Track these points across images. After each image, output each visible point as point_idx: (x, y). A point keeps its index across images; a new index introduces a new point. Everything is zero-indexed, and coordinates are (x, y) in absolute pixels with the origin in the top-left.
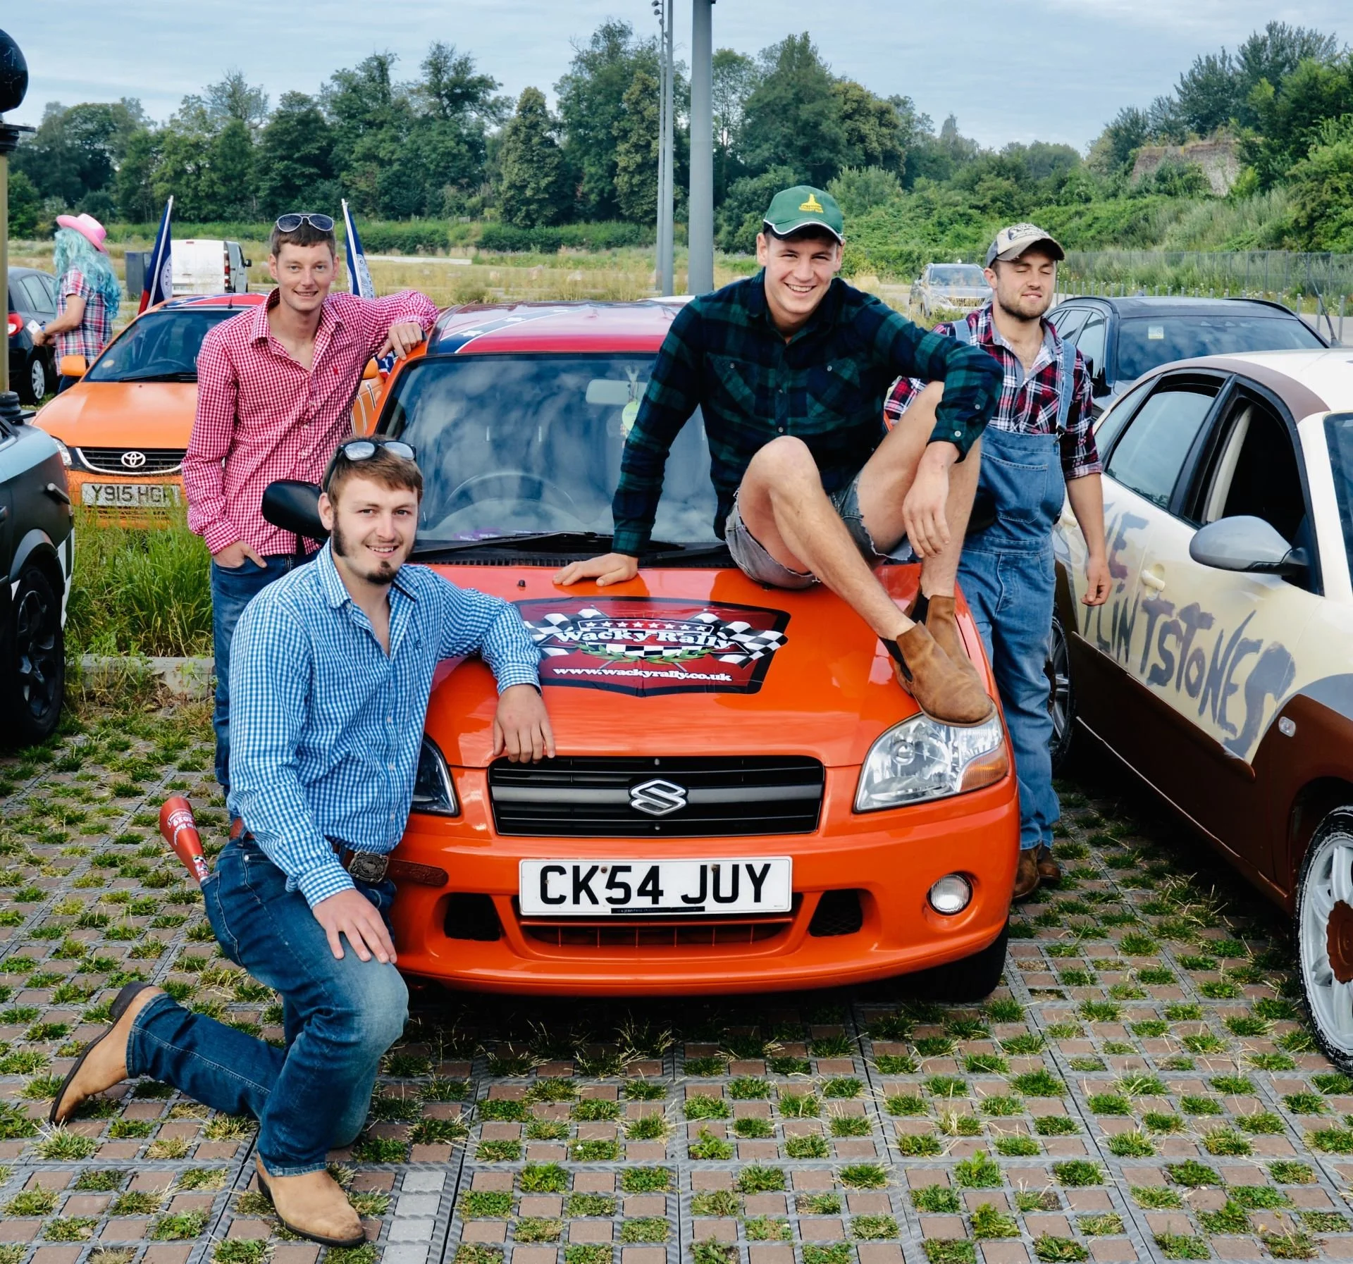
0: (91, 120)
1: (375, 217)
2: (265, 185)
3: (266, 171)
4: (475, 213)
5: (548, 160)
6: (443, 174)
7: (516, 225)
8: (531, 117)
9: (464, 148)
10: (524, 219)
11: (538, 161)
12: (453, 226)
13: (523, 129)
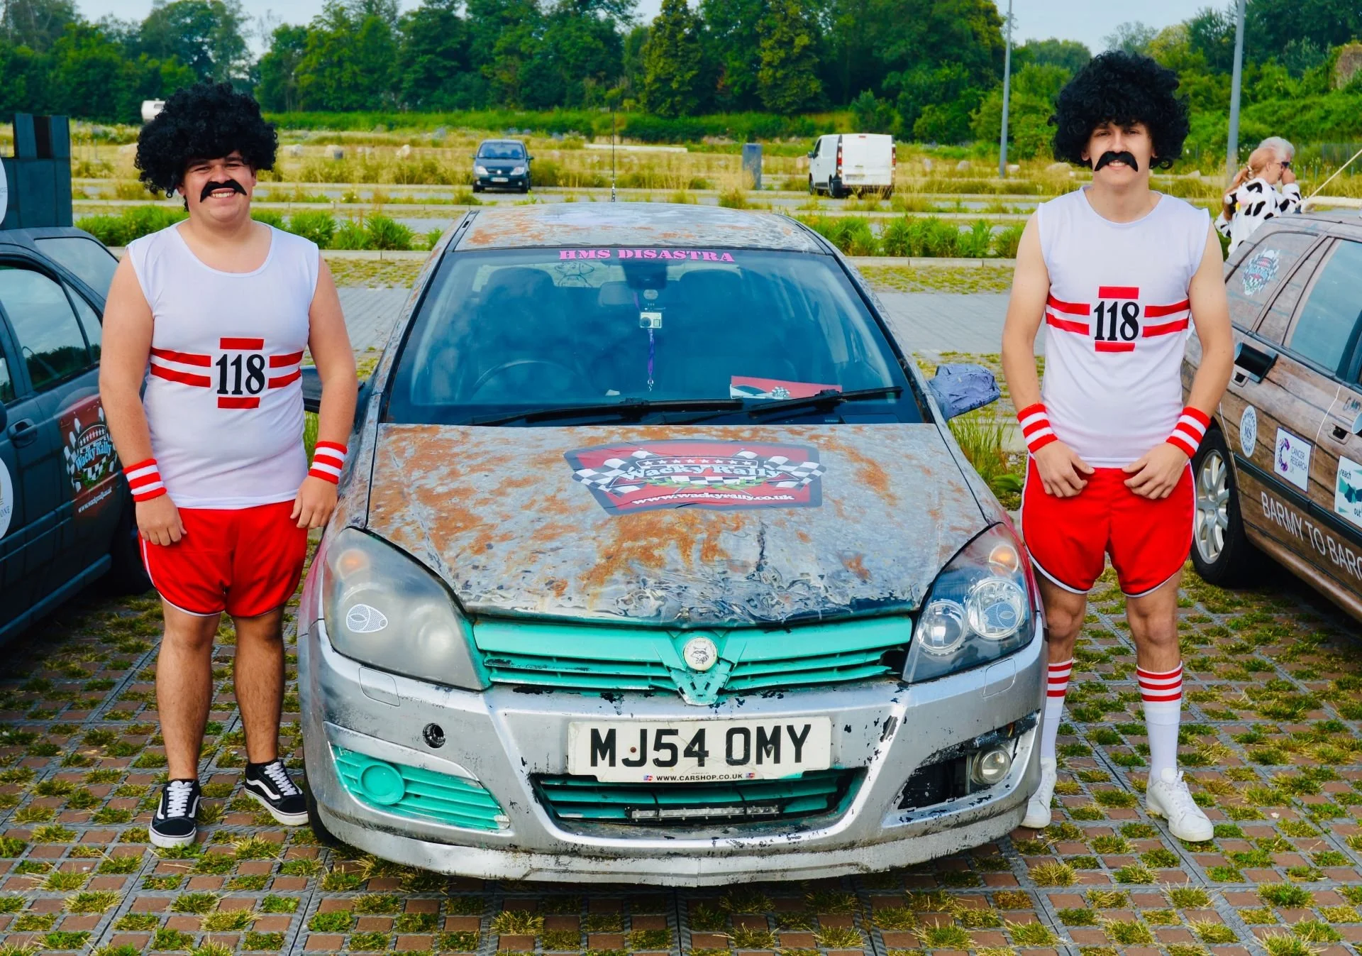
0: (189, 15)
1: (516, 108)
2: (409, 77)
3: (408, 64)
4: (615, 104)
5: (692, 55)
6: (582, 68)
7: (660, 116)
8: (676, 15)
9: (601, 45)
10: (669, 109)
11: (683, 56)
12: (597, 116)
13: (668, 26)
